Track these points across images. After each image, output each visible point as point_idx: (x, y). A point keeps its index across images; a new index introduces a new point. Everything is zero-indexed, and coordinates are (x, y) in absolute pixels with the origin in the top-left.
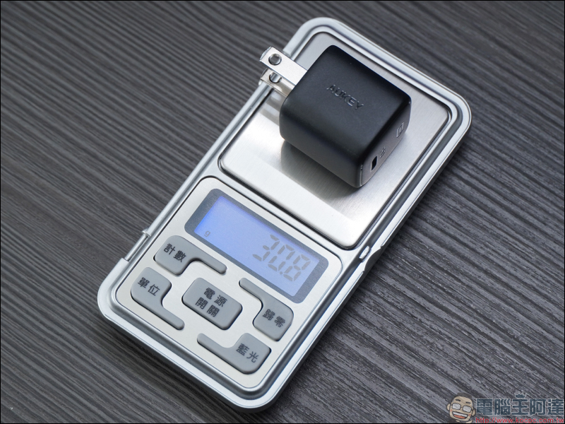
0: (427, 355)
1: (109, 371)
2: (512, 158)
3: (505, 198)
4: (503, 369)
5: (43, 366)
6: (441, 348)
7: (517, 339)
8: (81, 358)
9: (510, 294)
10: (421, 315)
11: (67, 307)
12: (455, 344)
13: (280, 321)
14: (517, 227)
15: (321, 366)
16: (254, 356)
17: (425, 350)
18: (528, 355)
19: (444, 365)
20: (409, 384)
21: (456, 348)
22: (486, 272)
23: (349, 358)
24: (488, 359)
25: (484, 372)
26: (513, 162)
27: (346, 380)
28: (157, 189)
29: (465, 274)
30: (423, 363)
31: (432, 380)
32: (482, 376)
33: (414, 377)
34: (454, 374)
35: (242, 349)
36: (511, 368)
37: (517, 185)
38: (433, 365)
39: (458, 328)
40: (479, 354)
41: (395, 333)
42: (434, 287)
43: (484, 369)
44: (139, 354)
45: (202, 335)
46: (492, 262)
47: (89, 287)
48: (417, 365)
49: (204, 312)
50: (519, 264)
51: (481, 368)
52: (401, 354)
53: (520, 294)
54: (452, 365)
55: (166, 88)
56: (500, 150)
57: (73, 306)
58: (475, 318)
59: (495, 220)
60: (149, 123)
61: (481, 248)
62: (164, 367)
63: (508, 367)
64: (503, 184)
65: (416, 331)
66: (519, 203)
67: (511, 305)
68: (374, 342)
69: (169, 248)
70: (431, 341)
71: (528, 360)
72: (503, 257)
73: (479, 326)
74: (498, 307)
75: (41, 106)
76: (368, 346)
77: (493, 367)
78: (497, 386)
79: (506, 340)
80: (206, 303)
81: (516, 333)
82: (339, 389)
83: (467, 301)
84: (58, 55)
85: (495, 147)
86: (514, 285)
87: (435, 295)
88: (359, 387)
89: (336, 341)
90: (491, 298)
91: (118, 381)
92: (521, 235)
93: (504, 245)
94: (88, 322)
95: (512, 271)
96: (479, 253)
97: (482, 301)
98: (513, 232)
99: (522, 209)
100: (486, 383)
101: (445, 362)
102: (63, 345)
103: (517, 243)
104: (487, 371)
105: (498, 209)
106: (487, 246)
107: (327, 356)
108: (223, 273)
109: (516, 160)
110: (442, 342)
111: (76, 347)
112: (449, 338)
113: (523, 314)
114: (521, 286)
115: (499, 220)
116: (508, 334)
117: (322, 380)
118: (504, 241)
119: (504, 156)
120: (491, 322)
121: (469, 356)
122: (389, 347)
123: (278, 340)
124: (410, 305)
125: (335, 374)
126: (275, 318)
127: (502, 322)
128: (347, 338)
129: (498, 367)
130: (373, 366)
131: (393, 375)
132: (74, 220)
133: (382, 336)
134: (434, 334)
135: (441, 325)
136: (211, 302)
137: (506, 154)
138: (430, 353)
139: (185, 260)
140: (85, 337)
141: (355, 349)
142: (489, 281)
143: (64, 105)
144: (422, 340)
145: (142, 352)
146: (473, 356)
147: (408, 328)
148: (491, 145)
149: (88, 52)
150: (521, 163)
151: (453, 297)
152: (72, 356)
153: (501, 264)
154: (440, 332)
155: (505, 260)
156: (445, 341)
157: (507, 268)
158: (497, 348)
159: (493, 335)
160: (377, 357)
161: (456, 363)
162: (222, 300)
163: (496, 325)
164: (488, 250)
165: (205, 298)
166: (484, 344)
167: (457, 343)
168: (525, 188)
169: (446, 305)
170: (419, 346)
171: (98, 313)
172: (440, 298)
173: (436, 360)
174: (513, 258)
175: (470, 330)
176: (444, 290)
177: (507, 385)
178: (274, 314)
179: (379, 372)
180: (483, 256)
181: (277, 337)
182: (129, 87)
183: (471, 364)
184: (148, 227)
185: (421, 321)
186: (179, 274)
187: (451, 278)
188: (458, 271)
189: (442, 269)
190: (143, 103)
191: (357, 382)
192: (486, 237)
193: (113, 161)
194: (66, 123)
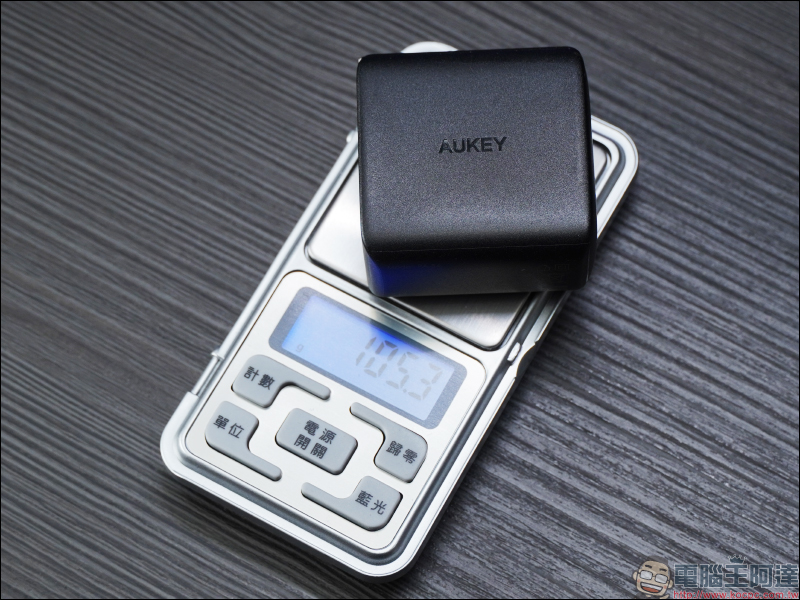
0: (611, 482)
1: (186, 546)
2: (696, 206)
3: (693, 260)
4: (715, 490)
5: (95, 548)
6: (629, 469)
7: (729, 448)
8: (146, 532)
9: (713, 388)
10: (598, 428)
11: (120, 466)
12: (648, 462)
13: (410, 456)
14: (713, 297)
15: (471, 510)
16: (380, 506)
17: (607, 475)
18: (746, 468)
19: (635, 492)
20: (591, 522)
21: (649, 467)
22: (678, 362)
23: (506, 495)
24: (693, 478)
25: (689, 496)
26: (699, 211)
27: (505, 526)
28: (225, 295)
29: (650, 368)
30: (606, 492)
31: (622, 513)
32: (687, 502)
33: (597, 513)
34: (650, 502)
35: (363, 498)
36: (725, 488)
37: (707, 242)
38: (620, 494)
39: (648, 441)
40: (680, 472)
41: (565, 456)
42: (611, 389)
43: (689, 492)
44: (224, 519)
45: (308, 485)
46: (685, 347)
47: (147, 435)
48: (599, 495)
49: (307, 453)
50: (721, 347)
51: (685, 491)
52: (575, 483)
53: (726, 387)
54: (646, 491)
55: (222, 157)
56: (679, 197)
57: (128, 463)
58: (670, 425)
59: (683, 292)
60: (203, 207)
61: (668, 330)
62: (260, 533)
63: (721, 485)
64: (689, 243)
65: (592, 450)
66: (713, 265)
67: (716, 403)
68: (539, 471)
69: (250, 372)
70: (614, 461)
71: (746, 474)
72: (699, 339)
73: (677, 435)
74: (699, 407)
75: (56, 199)
76: (532, 477)
77: (702, 489)
78: (709, 513)
79: (714, 450)
80: (308, 441)
81: (727, 439)
82: (498, 538)
83: (657, 404)
84: (72, 128)
85: (673, 194)
86: (718, 375)
87: (613, 400)
88: (525, 533)
89: (487, 474)
90: (689, 395)
91: (199, 558)
92: (720, 308)
93: (699, 324)
94: (151, 483)
95: (713, 357)
96: (666, 338)
97: (677, 401)
98: (708, 305)
99: (717, 273)
100: (694, 510)
101: (636, 488)
102: (120, 517)
103: (715, 318)
104: (693, 494)
105: (685, 276)
106: (676, 327)
107: (477, 495)
108: (327, 398)
109: (702, 208)
110: (629, 461)
111: (138, 518)
112: (638, 455)
113: (733, 413)
114: (727, 376)
115: (688, 290)
116: (717, 442)
117: (473, 528)
118: (697, 318)
119: (685, 204)
120: (692, 428)
121: (667, 477)
122: (559, 476)
123: (410, 481)
124: (581, 416)
125: (490, 519)
126: (403, 452)
127: (707, 427)
128: (502, 469)
129: (708, 488)
130: (540, 504)
131: (569, 513)
132: (116, 348)
133: (548, 462)
134: (618, 452)
135: (626, 438)
136: (315, 439)
137: (688, 201)
138: (615, 478)
139: (275, 387)
140: (149, 504)
141: (514, 482)
142: (683, 374)
143: (88, 195)
144: (602, 461)
145: (227, 516)
146: (672, 476)
147: (582, 448)
148: (667, 191)
149: (111, 120)
150: (709, 212)
151: (637, 400)
152: (134, 531)
153: (697, 349)
154: (625, 448)
155: (702, 344)
156: (633, 459)
157: (706, 353)
158: (703, 462)
159: (696, 445)
160: (545, 491)
161: (651, 488)
162: (329, 436)
164: (678, 332)
165: (306, 434)
166: (686, 458)
167: (650, 460)
168: (718, 245)
169: (629, 411)
170: (599, 470)
171: (162, 469)
172: (621, 403)
173: (623, 487)
174: (712, 340)
175: (665, 442)
176: (624, 392)
177: (722, 510)
178: (401, 447)
179: (550, 510)
180: (673, 341)
181: (409, 477)
183: (671, 487)
184: (219, 347)
185: (597, 436)
186: (267, 407)
187: (632, 375)
188: (640, 364)
189: (618, 364)
190: (194, 181)
191: (522, 527)
192: (673, 316)
193: (161, 263)
194: (92, 218)
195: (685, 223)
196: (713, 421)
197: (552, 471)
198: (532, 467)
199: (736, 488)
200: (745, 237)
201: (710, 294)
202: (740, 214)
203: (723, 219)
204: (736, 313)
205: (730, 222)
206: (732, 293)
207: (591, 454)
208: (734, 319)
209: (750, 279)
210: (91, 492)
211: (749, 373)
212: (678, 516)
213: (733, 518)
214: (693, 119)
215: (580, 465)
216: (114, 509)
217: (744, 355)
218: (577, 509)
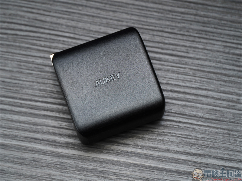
195: (154, 35)
196: (193, 109)
197: (140, 151)
198: (131, 152)
199: (211, 132)
200: (179, 32)
201: (174, 60)
202: (173, 24)
203: (168, 28)
204: (186, 64)
205: (171, 29)
206: (181, 56)
207: (151, 139)
208: (186, 66)
209: (186, 48)
211: (200, 85)
212: (193, 151)
213: (214, 144)
215: (149, 145)
217: (195, 79)
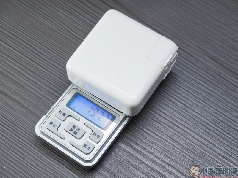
0: (150, 150)
1: (39, 155)
3: (178, 97)
5: (16, 153)
6: (155, 148)
7: (182, 145)
8: (29, 150)
9: (179, 130)
10: (148, 136)
11: (25, 133)
12: (160, 147)
13: (99, 136)
14: (182, 107)
15: (113, 154)
16: (89, 148)
17: (150, 149)
19: (156, 154)
20: (144, 160)
21: (160, 148)
22: (171, 122)
23: (123, 151)
24: (172, 152)
27: (122, 159)
28: (57, 94)
29: (164, 123)
31: (152, 159)
32: (169, 157)
33: (146, 158)
34: (160, 156)
35: (85, 146)
36: (180, 155)
37: (182, 93)
38: (152, 154)
39: (161, 141)
40: (168, 150)
41: (139, 142)
42: (153, 127)
43: (170, 155)
44: (49, 149)
45: (71, 141)
46: (173, 119)
47: (33, 126)
48: (147, 154)
49: (72, 133)
50: (183, 120)
51: (169, 155)
52: (141, 150)
53: (183, 130)
54: (159, 154)
55: (61, 60)
57: (27, 133)
58: (167, 138)
59: (174, 105)
60: (55, 72)
62: (58, 154)
64: (178, 93)
65: (146, 142)
66: (183, 99)
67: (180, 134)
68: (132, 146)
69: (60, 112)
70: (152, 145)
71: (185, 152)
72: (177, 117)
73: (169, 140)
74: (175, 134)
75: (17, 66)
76: (130, 147)
78: (175, 161)
79: (178, 145)
80: (73, 130)
81: (182, 143)
82: (119, 161)
83: (164, 132)
84: (24, 49)
86: (181, 127)
87: (153, 130)
88: (126, 161)
89: (118, 145)
90: (173, 131)
91: (42, 158)
92: (184, 110)
93: (178, 113)
94: (32, 138)
95: (180, 122)
96: (169, 116)
97: (170, 132)
98: (181, 109)
99: (184, 101)
100: (171, 160)
102: (23, 146)
103: (182, 112)
105: (175, 101)
106: (172, 114)
107: (115, 150)
108: (79, 120)
109: (182, 85)
110: (155, 146)
111: (28, 147)
112: (158, 144)
113: (184, 136)
114: (184, 127)
115: (176, 105)
117: (113, 158)
120: (173, 139)
121: (165, 151)
122: (137, 147)
123: (98, 143)
124: (144, 133)
125: (118, 156)
126: (97, 135)
127: (177, 139)
128: (123, 144)
129: (175, 154)
130: (131, 154)
131: (138, 157)
132: (28, 104)
133: (135, 144)
134: (153, 143)
135: (155, 140)
136: (75, 130)
139: (66, 116)
140: (31, 143)
141: (125, 148)
142: (172, 125)
143: (25, 66)
144: (148, 145)
145: (50, 149)
146: (166, 151)
147: (144, 141)
149: (34, 48)
150: (184, 86)
151: (160, 130)
152: (26, 150)
153: (176, 119)
154: (155, 142)
155: (178, 118)
157: (178, 121)
158: (175, 148)
159: (173, 143)
160: (133, 151)
162: (78, 129)
163: (174, 140)
164: (172, 115)
165: (73, 128)
166: (170, 146)
168: (185, 94)
169: (157, 133)
170: (148, 147)
171: (35, 135)
172: (155, 131)
173: (153, 152)
174: (180, 118)
175: (166, 142)
176: (156, 128)
177: (178, 160)
178: (96, 134)
179: (134, 156)
180: (170, 117)
181: (97, 142)
182: (48, 60)
183: (165, 153)
184: (53, 105)
185: (148, 139)
186: (64, 121)
187: (159, 124)
188: (161, 122)
189: (156, 121)
190: (53, 65)
191: (126, 159)
192: (171, 110)
193: (42, 84)
194: (26, 72)
210: (17, 139)
214: (182, 62)
216: (22, 144)
218: (141, 156)
